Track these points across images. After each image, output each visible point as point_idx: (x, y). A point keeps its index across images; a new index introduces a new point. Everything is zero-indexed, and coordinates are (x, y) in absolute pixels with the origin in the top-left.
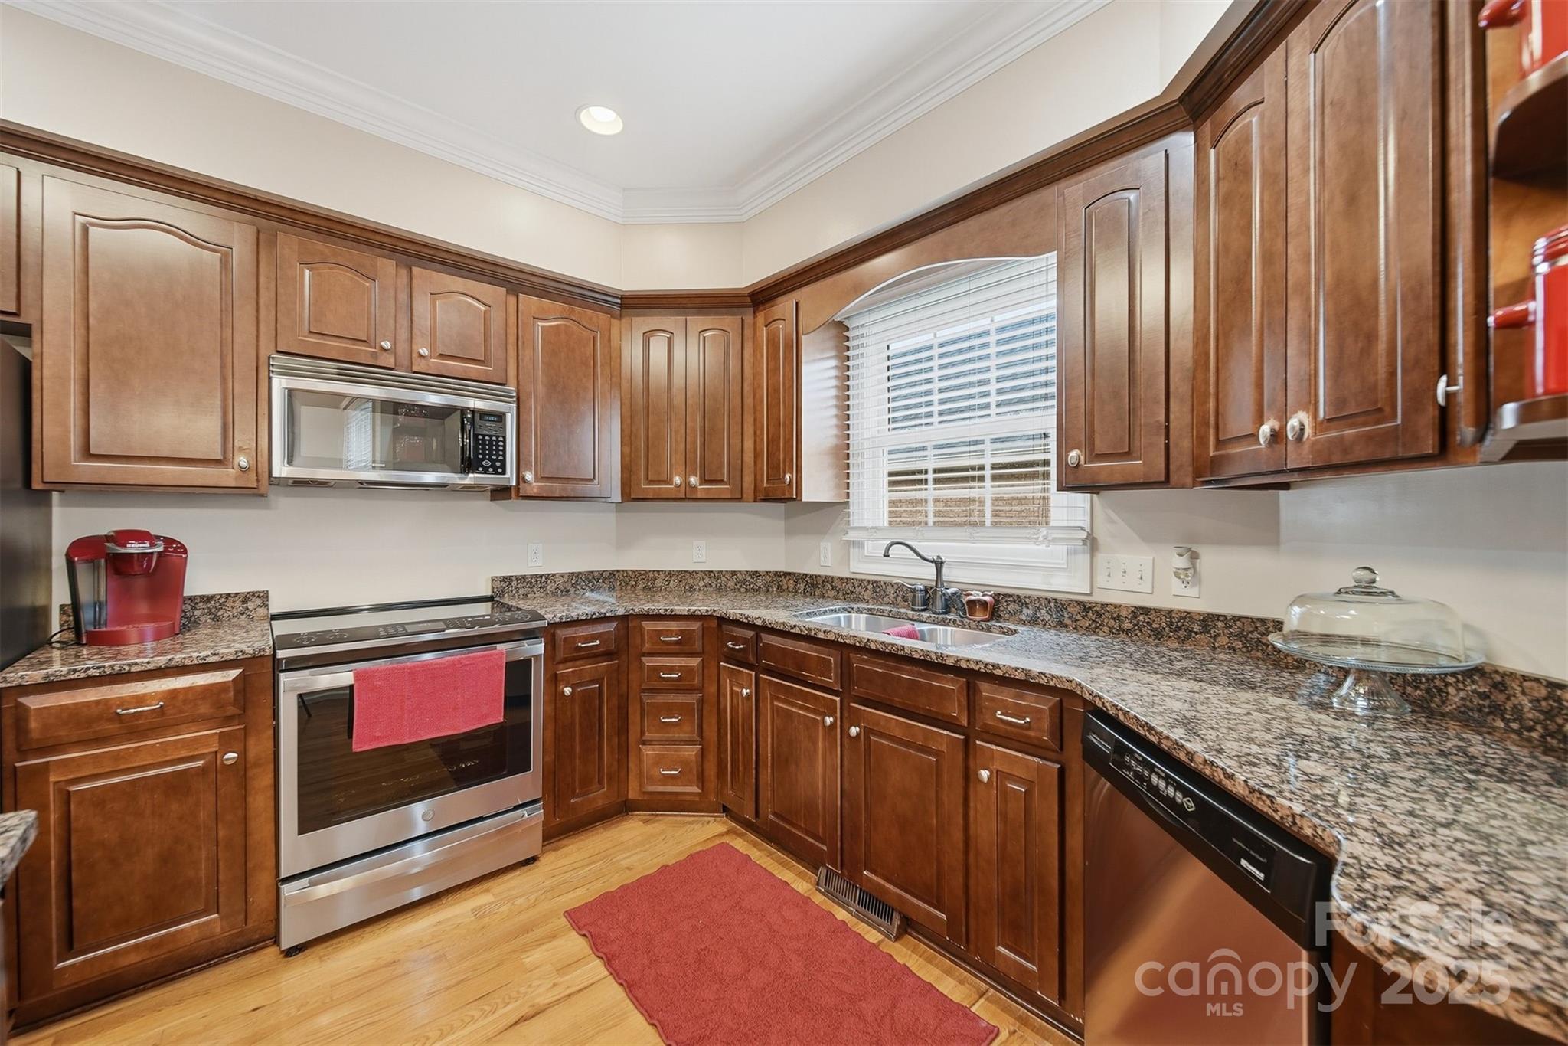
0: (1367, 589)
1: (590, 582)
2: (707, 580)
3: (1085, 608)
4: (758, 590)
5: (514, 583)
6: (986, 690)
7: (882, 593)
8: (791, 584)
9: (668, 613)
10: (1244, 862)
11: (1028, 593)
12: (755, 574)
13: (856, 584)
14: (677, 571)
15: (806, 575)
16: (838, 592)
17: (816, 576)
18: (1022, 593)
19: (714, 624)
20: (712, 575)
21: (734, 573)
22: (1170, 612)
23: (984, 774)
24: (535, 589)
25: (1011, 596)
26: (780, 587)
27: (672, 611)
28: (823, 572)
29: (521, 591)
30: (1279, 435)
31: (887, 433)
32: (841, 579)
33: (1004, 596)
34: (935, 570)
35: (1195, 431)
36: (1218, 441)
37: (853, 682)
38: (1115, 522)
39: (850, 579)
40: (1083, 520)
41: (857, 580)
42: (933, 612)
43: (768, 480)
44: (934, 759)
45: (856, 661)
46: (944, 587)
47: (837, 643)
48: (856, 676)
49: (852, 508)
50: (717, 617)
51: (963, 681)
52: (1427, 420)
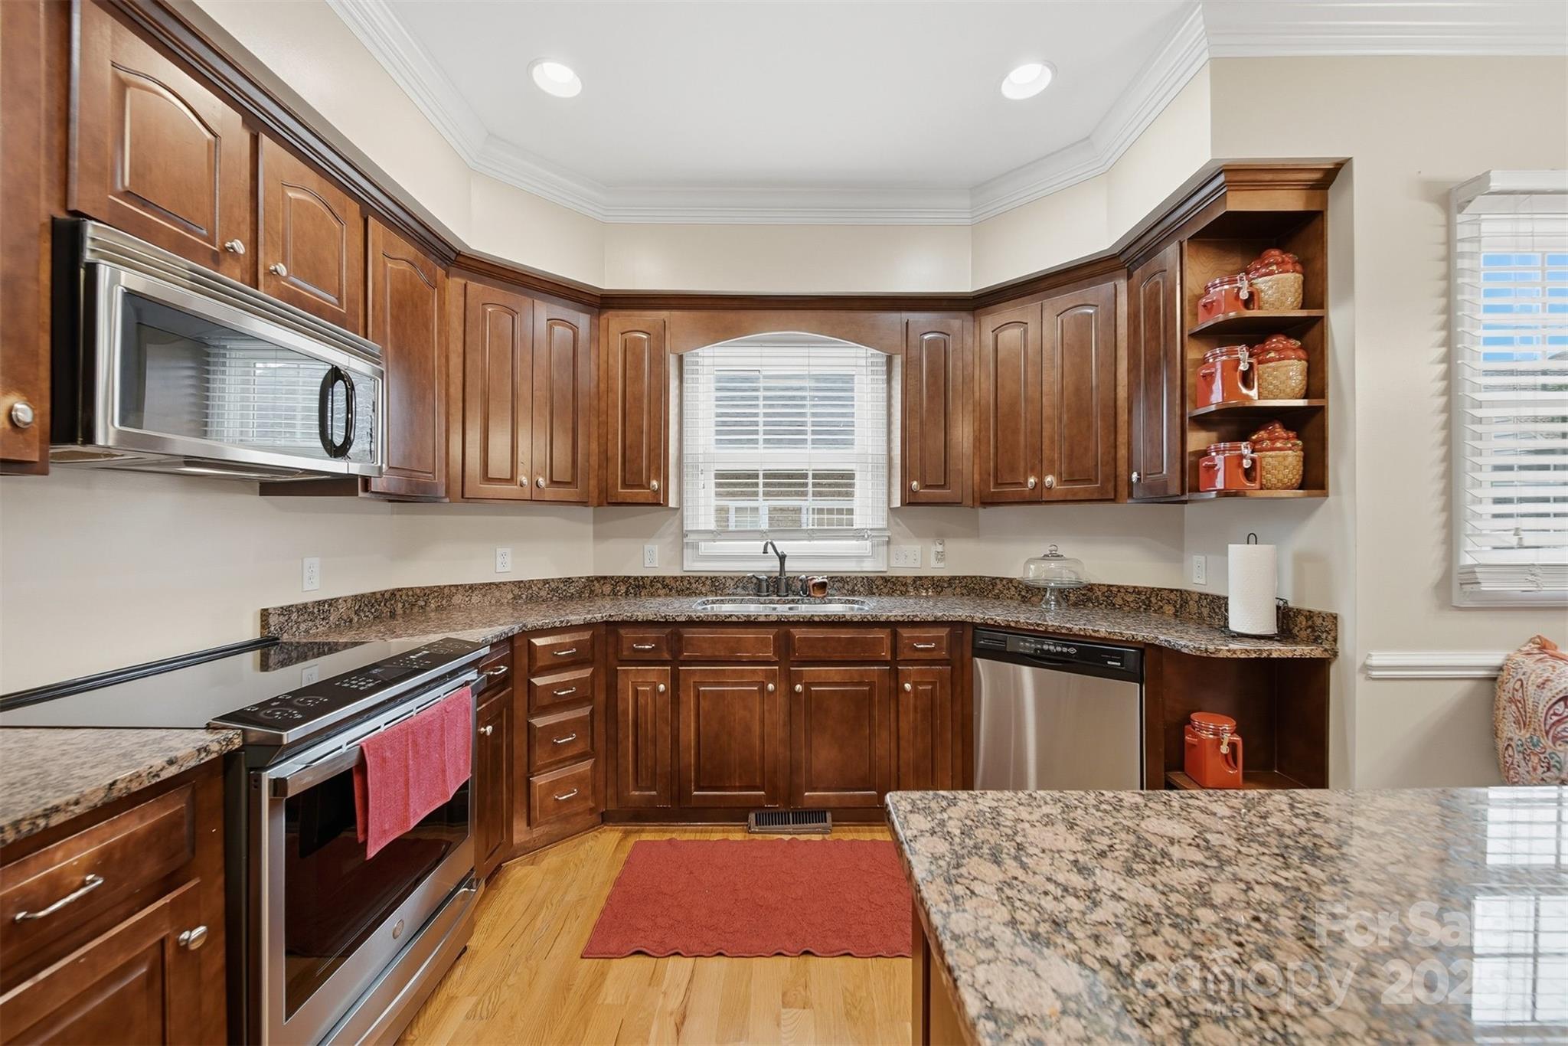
0: (1053, 556)
1: (373, 606)
2: (517, 591)
3: (885, 580)
4: (572, 597)
5: (294, 616)
6: (905, 633)
7: (721, 586)
8: (607, 589)
9: (564, 624)
10: (1109, 663)
11: (848, 574)
12: (568, 581)
13: (693, 581)
14: (481, 584)
15: (629, 577)
16: (671, 590)
17: (642, 578)
18: (844, 576)
19: (603, 630)
20: (522, 585)
21: (546, 582)
22: (932, 578)
23: (908, 686)
24: (317, 621)
25: (836, 577)
26: (592, 592)
27: (568, 622)
28: (651, 573)
29: (303, 627)
30: (1040, 484)
31: (716, 451)
32: (675, 578)
33: (832, 578)
34: (779, 563)
35: (977, 477)
36: (997, 484)
37: (794, 651)
38: (899, 525)
39: (685, 577)
40: (883, 524)
41: (693, 577)
42: (778, 596)
43: (625, 485)
44: (867, 688)
45: (798, 633)
46: (788, 575)
47: (778, 623)
48: (797, 645)
49: (685, 513)
50: (614, 621)
51: (888, 630)
52: (1111, 486)
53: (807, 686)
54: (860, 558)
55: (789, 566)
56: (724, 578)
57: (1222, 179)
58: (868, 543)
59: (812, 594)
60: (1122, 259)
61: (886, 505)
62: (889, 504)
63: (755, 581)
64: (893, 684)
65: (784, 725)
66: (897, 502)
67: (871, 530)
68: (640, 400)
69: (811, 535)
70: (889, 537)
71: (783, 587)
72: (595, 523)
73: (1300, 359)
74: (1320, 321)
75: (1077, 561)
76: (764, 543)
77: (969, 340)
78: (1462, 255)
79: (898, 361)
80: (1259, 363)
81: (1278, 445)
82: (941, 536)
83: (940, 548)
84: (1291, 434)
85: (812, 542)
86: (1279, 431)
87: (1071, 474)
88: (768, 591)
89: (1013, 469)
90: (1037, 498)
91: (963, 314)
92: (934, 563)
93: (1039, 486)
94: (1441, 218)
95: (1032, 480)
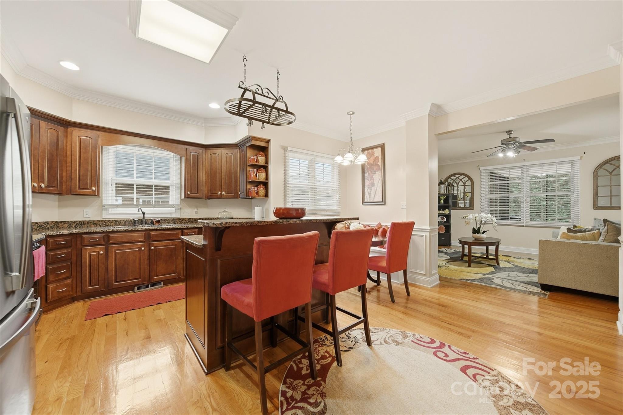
0: (225, 211)
3: (180, 219)
7: (119, 223)
8: (66, 225)
11: (167, 218)
12: (47, 223)
13: (107, 222)
15: (77, 221)
16: (97, 225)
17: (83, 221)
18: (166, 218)
22: (194, 218)
26: (58, 227)
27: (62, 233)
28: (88, 220)
30: (221, 194)
31: (116, 178)
32: (98, 221)
33: (162, 219)
34: (142, 215)
35: (206, 191)
36: (211, 193)
37: (151, 238)
38: (184, 204)
39: (103, 220)
40: (179, 203)
41: (107, 220)
42: (142, 225)
43: (80, 188)
44: (174, 246)
45: (152, 233)
46: (145, 219)
47: (146, 230)
48: (152, 236)
49: (103, 199)
50: (81, 233)
51: (181, 231)
52: (236, 195)
53: (155, 247)
54: (171, 213)
55: (146, 216)
56: (121, 220)
57: (251, 138)
58: (174, 209)
59: (155, 224)
60: (238, 145)
61: (180, 198)
62: (181, 198)
63: (133, 221)
64: (182, 245)
65: (147, 259)
66: (183, 197)
67: (175, 205)
68: (87, 160)
69: (154, 206)
70: (181, 207)
71: (144, 222)
72: (58, 201)
73: (264, 173)
74: (267, 166)
75: (230, 212)
76: (138, 209)
77: (204, 156)
78: (286, 159)
79: (183, 158)
80: (258, 173)
81: (261, 188)
82: (197, 207)
83: (196, 210)
84: (264, 186)
85: (155, 209)
86: (261, 185)
87: (228, 192)
88: (138, 224)
89: (215, 190)
90: (221, 197)
91: (203, 149)
92: (194, 214)
93: (221, 195)
94: (284, 152)
95: (219, 193)
